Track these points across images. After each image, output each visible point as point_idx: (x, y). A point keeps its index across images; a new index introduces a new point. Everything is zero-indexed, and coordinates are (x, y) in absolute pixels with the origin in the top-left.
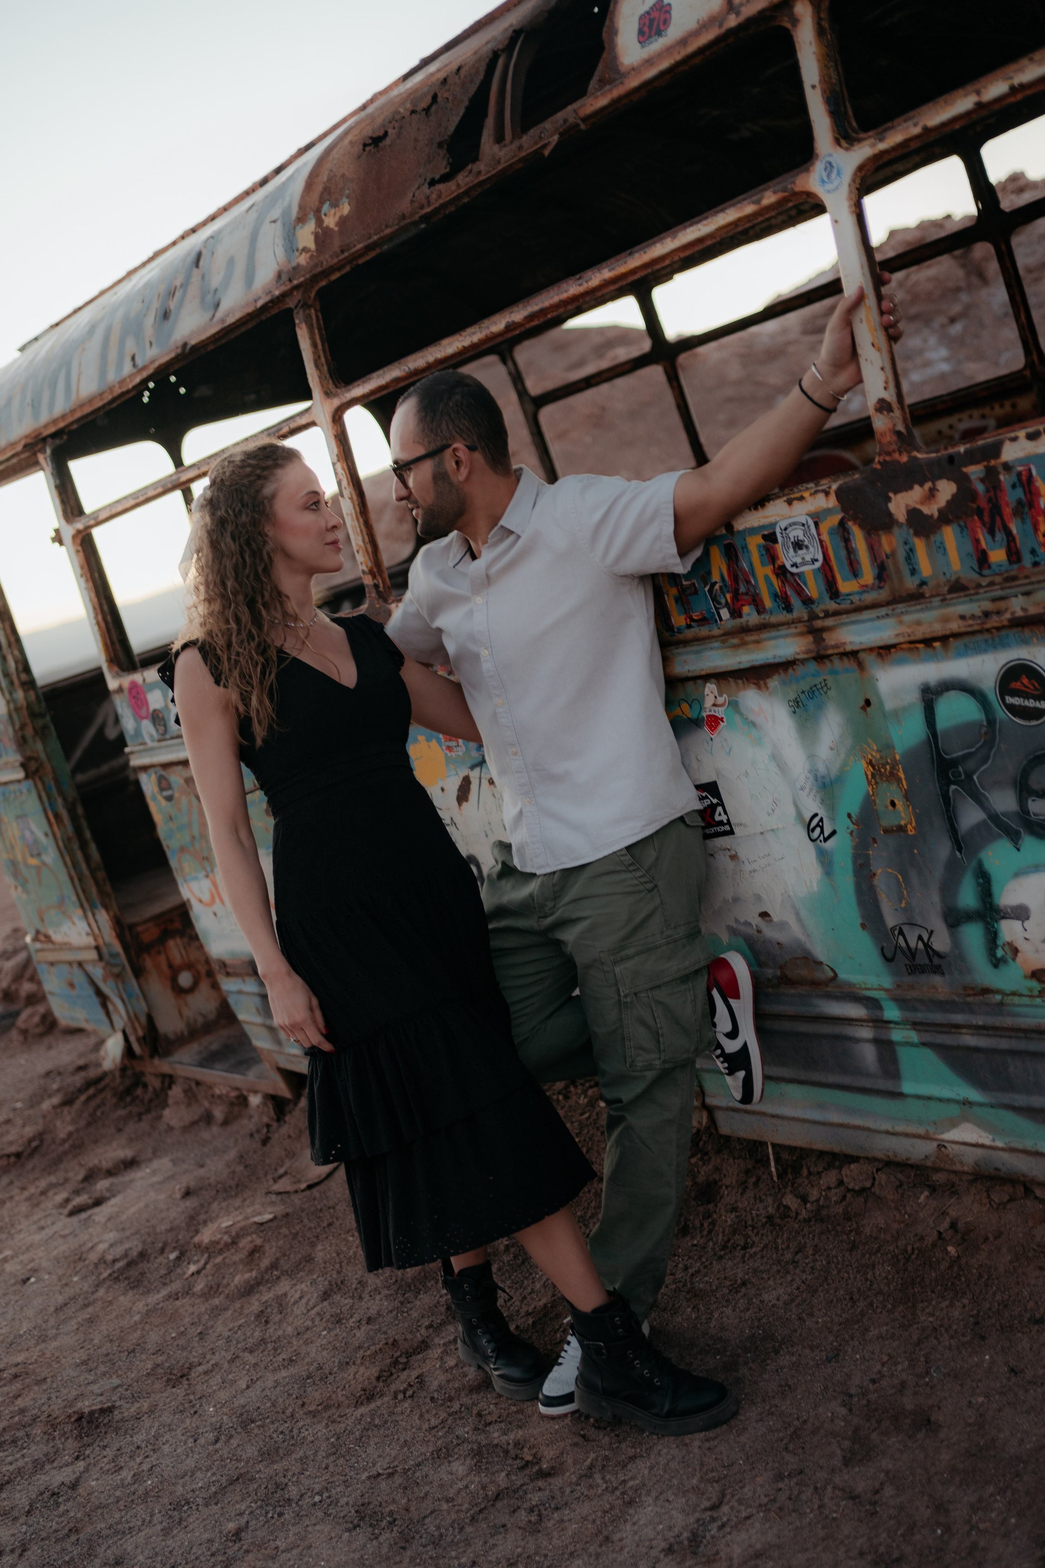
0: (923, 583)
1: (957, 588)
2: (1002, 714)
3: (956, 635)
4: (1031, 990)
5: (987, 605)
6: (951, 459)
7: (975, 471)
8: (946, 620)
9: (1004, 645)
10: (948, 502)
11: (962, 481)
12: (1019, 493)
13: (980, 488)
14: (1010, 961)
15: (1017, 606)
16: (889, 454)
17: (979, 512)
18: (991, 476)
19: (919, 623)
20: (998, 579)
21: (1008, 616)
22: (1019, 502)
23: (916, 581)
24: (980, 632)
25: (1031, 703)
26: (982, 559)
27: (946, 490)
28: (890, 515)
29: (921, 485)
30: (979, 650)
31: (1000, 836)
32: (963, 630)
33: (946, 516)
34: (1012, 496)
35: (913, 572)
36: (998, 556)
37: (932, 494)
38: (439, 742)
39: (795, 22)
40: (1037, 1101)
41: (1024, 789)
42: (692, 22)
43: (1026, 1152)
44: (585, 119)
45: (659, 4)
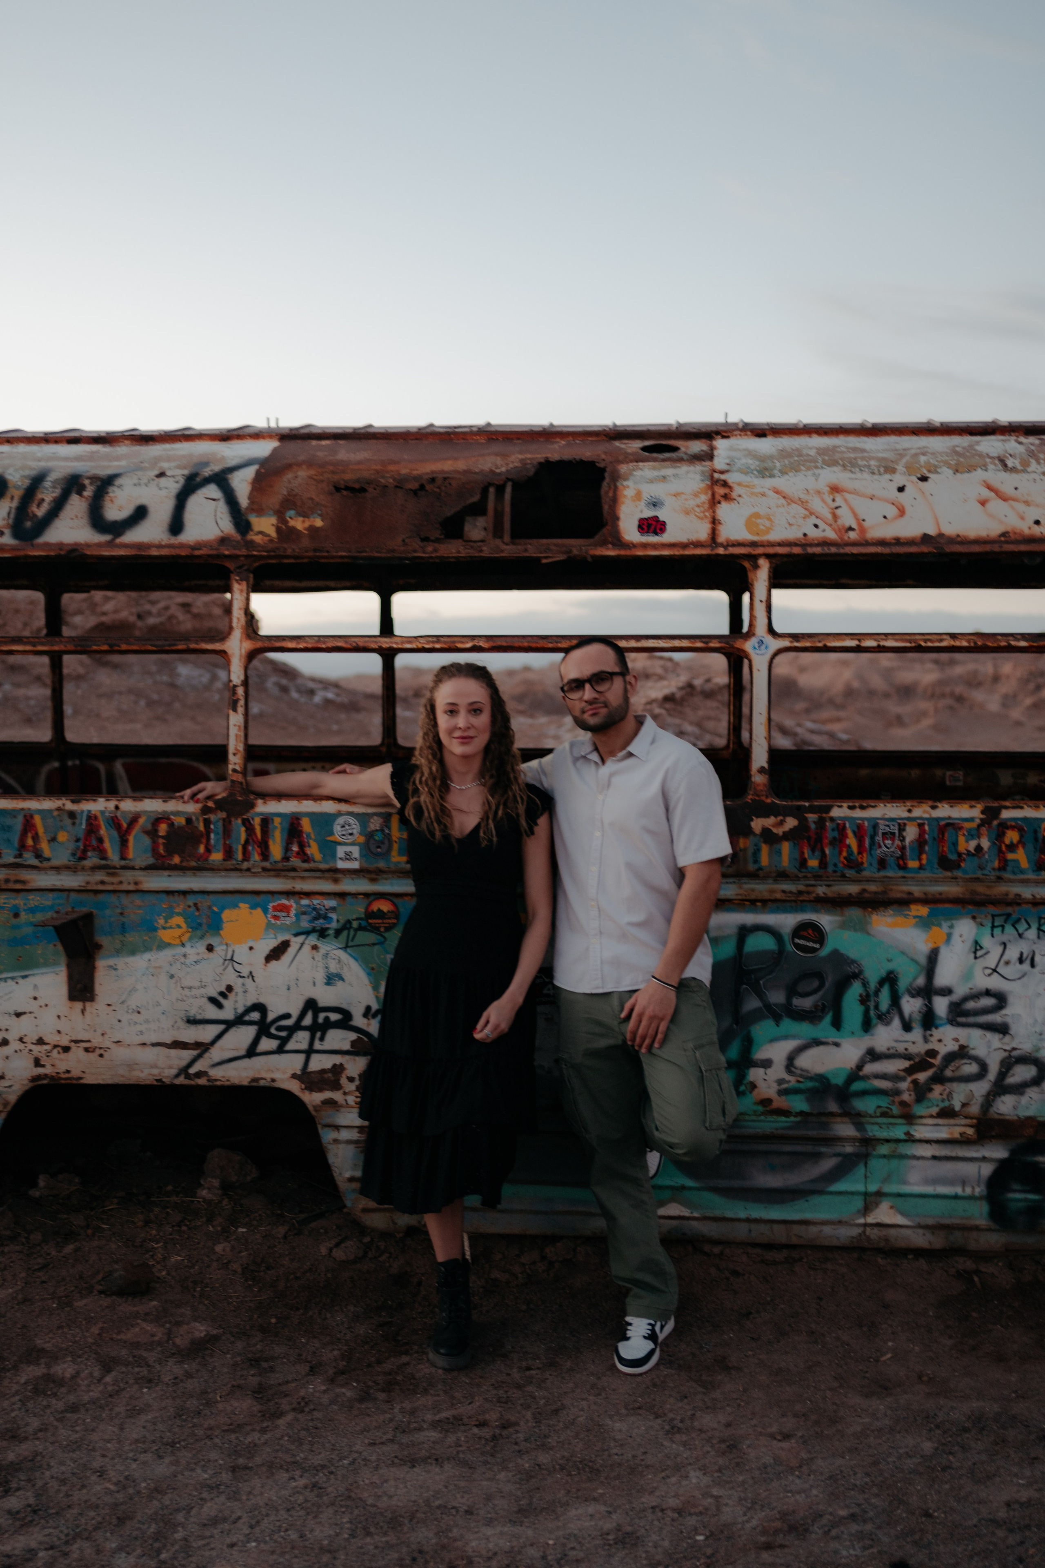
0: (760, 869)
1: (782, 875)
2: (790, 947)
3: (776, 901)
4: (755, 1112)
5: (801, 888)
6: (799, 808)
7: (812, 817)
8: (772, 891)
9: (803, 910)
10: (791, 829)
11: (803, 821)
12: (836, 834)
13: (813, 826)
14: (748, 1093)
15: (821, 890)
16: (758, 796)
17: (808, 839)
18: (821, 822)
19: (753, 890)
20: (809, 875)
21: (814, 895)
22: (834, 838)
23: (756, 867)
24: (795, 901)
25: (810, 944)
26: (803, 863)
27: (791, 823)
28: (750, 828)
29: (776, 816)
30: (785, 911)
31: (768, 1017)
32: (784, 898)
33: (786, 836)
34: (830, 834)
35: (756, 861)
36: (813, 863)
37: (781, 823)
38: (265, 911)
39: (756, 567)
40: (736, 1183)
41: (792, 991)
42: (683, 538)
43: (715, 1219)
44: (593, 557)
45: (656, 518)
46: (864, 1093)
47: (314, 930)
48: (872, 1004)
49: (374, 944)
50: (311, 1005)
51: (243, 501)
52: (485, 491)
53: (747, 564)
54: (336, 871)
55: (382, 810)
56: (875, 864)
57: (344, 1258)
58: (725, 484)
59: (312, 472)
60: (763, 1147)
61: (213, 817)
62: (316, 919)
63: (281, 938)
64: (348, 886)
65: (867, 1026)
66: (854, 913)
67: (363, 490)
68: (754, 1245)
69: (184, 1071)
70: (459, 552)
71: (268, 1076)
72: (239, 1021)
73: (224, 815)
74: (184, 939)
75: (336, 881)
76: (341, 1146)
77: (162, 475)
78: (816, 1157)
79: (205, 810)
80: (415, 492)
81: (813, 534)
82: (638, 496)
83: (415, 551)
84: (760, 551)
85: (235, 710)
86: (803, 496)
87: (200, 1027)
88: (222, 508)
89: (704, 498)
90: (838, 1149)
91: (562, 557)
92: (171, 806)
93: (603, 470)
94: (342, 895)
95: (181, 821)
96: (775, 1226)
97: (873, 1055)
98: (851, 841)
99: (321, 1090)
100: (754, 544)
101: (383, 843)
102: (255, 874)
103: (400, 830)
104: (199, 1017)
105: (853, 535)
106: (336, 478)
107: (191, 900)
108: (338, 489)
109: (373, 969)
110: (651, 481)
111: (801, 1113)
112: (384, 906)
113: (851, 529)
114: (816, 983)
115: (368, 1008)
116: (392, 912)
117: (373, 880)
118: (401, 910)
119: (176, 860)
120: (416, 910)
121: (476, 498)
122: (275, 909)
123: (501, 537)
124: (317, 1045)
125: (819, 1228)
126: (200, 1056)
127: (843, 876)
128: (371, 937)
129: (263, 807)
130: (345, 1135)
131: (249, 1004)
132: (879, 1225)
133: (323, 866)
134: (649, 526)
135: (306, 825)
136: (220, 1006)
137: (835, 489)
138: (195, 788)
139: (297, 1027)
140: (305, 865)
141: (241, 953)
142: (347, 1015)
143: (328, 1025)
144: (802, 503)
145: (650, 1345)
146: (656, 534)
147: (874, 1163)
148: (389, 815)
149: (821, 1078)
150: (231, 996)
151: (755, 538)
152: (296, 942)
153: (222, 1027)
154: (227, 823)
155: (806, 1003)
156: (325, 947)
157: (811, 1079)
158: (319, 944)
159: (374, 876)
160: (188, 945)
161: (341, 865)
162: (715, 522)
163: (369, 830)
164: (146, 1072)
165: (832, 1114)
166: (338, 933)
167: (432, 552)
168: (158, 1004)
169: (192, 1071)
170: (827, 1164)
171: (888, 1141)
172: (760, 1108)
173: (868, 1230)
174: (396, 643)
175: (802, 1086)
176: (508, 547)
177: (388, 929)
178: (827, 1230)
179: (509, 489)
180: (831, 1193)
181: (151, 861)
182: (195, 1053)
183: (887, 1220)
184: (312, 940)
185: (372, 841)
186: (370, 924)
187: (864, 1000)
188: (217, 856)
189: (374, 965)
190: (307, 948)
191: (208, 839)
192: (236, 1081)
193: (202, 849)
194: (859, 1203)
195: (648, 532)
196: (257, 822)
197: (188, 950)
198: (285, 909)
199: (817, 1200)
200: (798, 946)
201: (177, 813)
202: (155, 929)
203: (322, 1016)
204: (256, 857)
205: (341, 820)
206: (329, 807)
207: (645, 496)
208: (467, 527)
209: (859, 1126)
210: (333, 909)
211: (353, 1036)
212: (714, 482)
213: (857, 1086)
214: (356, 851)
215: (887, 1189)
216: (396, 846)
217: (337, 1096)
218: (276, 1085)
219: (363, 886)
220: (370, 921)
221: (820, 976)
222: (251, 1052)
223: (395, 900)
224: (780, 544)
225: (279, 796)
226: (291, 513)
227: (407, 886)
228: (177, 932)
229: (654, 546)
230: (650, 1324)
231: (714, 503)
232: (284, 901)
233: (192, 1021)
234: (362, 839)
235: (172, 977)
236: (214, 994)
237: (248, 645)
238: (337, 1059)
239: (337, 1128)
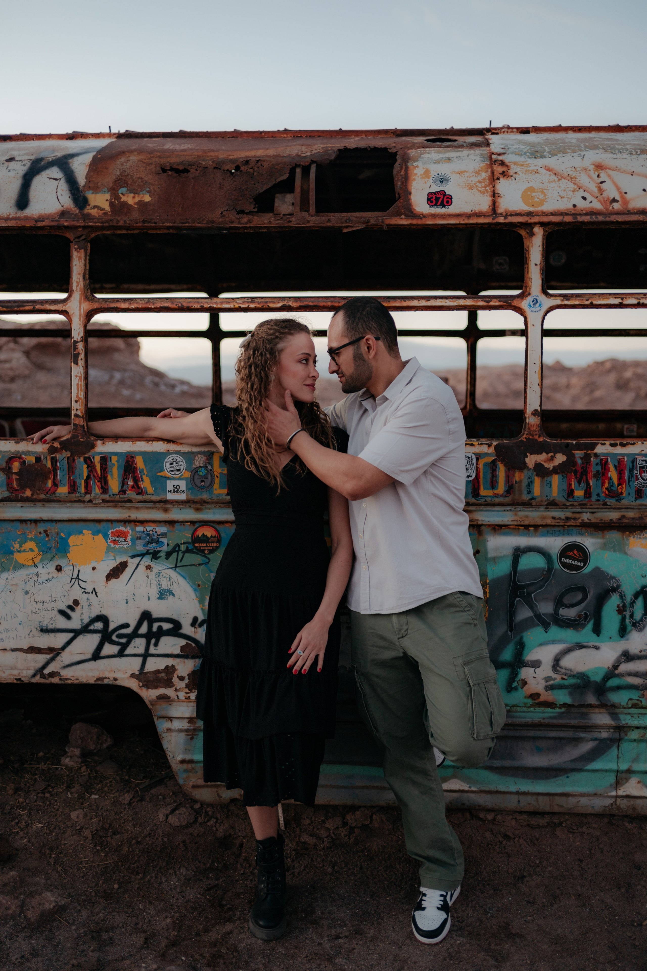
0: (533, 498)
1: (552, 504)
2: (557, 565)
3: (547, 526)
4: (525, 704)
5: (569, 514)
6: (567, 445)
7: (578, 453)
8: (543, 518)
9: (569, 534)
10: (559, 464)
11: (570, 456)
12: (599, 468)
13: (579, 461)
14: (520, 689)
15: (586, 517)
16: (532, 435)
17: (576, 472)
18: (586, 458)
19: (527, 517)
20: (576, 504)
21: (580, 521)
22: (598, 472)
23: (530, 497)
24: (563, 526)
25: (576, 563)
26: (570, 493)
27: (560, 458)
28: (525, 463)
29: (547, 453)
30: (554, 534)
31: (538, 625)
32: (553, 524)
33: (556, 470)
34: (595, 468)
35: (529, 492)
36: (579, 493)
37: (552, 459)
38: (106, 536)
39: (532, 234)
40: (508, 763)
41: (559, 603)
42: (467, 210)
43: (490, 792)
44: (389, 226)
45: (443, 193)
46: (618, 688)
47: (147, 553)
48: (628, 614)
49: (199, 565)
50: (146, 616)
51: (82, 180)
52: (292, 172)
53: (523, 232)
54: (166, 502)
56: (633, 494)
57: (178, 824)
58: (503, 163)
59: (142, 157)
60: (531, 733)
61: (58, 456)
62: (149, 543)
63: (119, 560)
64: (176, 514)
65: (623, 632)
66: (614, 536)
67: (186, 171)
68: (521, 813)
69: (40, 671)
70: (270, 222)
71: (111, 676)
72: (85, 630)
73: (68, 454)
74: (37, 561)
75: (166, 510)
76: (174, 734)
77: (11, 159)
78: (577, 741)
79: (52, 450)
80: (232, 172)
81: (582, 205)
82: (427, 173)
83: (232, 222)
84: (536, 219)
85: (76, 363)
86: (572, 173)
87: (52, 635)
88: (63, 186)
89: (485, 175)
90: (596, 735)
91: (361, 226)
92: (23, 447)
93: (395, 154)
94: (171, 523)
95: (31, 459)
96: (540, 798)
97: (627, 656)
98: (613, 474)
99: (156, 687)
100: (529, 214)
101: (206, 478)
102: (96, 505)
103: (221, 467)
104: (50, 627)
105: (616, 206)
106: (163, 161)
107: (41, 527)
108: (164, 171)
109: (199, 585)
110: (437, 162)
111: (565, 705)
112: (209, 532)
113: (614, 200)
114: (580, 596)
115: (195, 619)
116: (215, 537)
117: (198, 510)
118: (223, 535)
119: (28, 493)
120: (235, 536)
121: (285, 177)
122: (114, 534)
123: (308, 211)
124: (152, 650)
125: (577, 799)
126: (52, 659)
127: (605, 504)
128: (197, 559)
129: (102, 448)
130: (177, 725)
131: (93, 615)
132: (628, 797)
133: (155, 498)
134: (437, 199)
135: (139, 462)
136: (68, 617)
137: (599, 167)
138: (44, 432)
139: (135, 634)
140: (140, 497)
141: (86, 573)
142: (177, 625)
143: (161, 633)
144: (571, 179)
145: (443, 915)
146: (444, 206)
147: (625, 746)
148: (212, 453)
149: (583, 676)
150: (78, 609)
151: (531, 209)
152: (132, 563)
153: (71, 635)
154: (71, 462)
155: (571, 613)
156: (157, 567)
157: (574, 676)
158: (152, 564)
159: (198, 506)
160: (40, 566)
161: (170, 497)
162: (494, 195)
163: (194, 466)
164: (7, 672)
165: (590, 706)
166: (168, 555)
167: (246, 223)
168: (15, 616)
169: (46, 671)
170: (586, 747)
171: (637, 728)
172: (530, 701)
173: (619, 800)
174: (217, 303)
175: (566, 683)
176: (314, 218)
177: (211, 551)
178: (584, 801)
179: (313, 169)
180: (589, 771)
181: (6, 494)
182: (48, 656)
183: (635, 793)
184: (147, 560)
185: (196, 476)
186: (196, 547)
187: (621, 610)
188: (63, 490)
189: (200, 583)
190: (142, 568)
191: (55, 475)
192: (84, 681)
193: (50, 484)
194: (611, 779)
195: (436, 205)
196: (97, 460)
197: (40, 570)
198: (123, 535)
199: (575, 776)
200: (564, 565)
201: (28, 453)
202: (12, 553)
203: (155, 626)
204: (97, 490)
205: (170, 459)
206: (159, 447)
207: (433, 174)
208: (277, 203)
209: (614, 716)
210: (164, 535)
211: (183, 642)
212: (493, 162)
213: (612, 682)
214: (183, 485)
215: (635, 767)
216: (217, 481)
217: (170, 692)
218: (118, 683)
219: (189, 514)
220: (196, 545)
221: (583, 590)
222: (96, 656)
223: (217, 526)
224: (552, 214)
225: (116, 438)
226: (124, 190)
227: (228, 515)
228: (31, 555)
229: (443, 216)
230: (442, 895)
231: (493, 179)
232: (122, 528)
233: (45, 630)
234: (188, 475)
235: (27, 593)
236: (64, 607)
237: (87, 306)
238: (170, 662)
239: (170, 719)
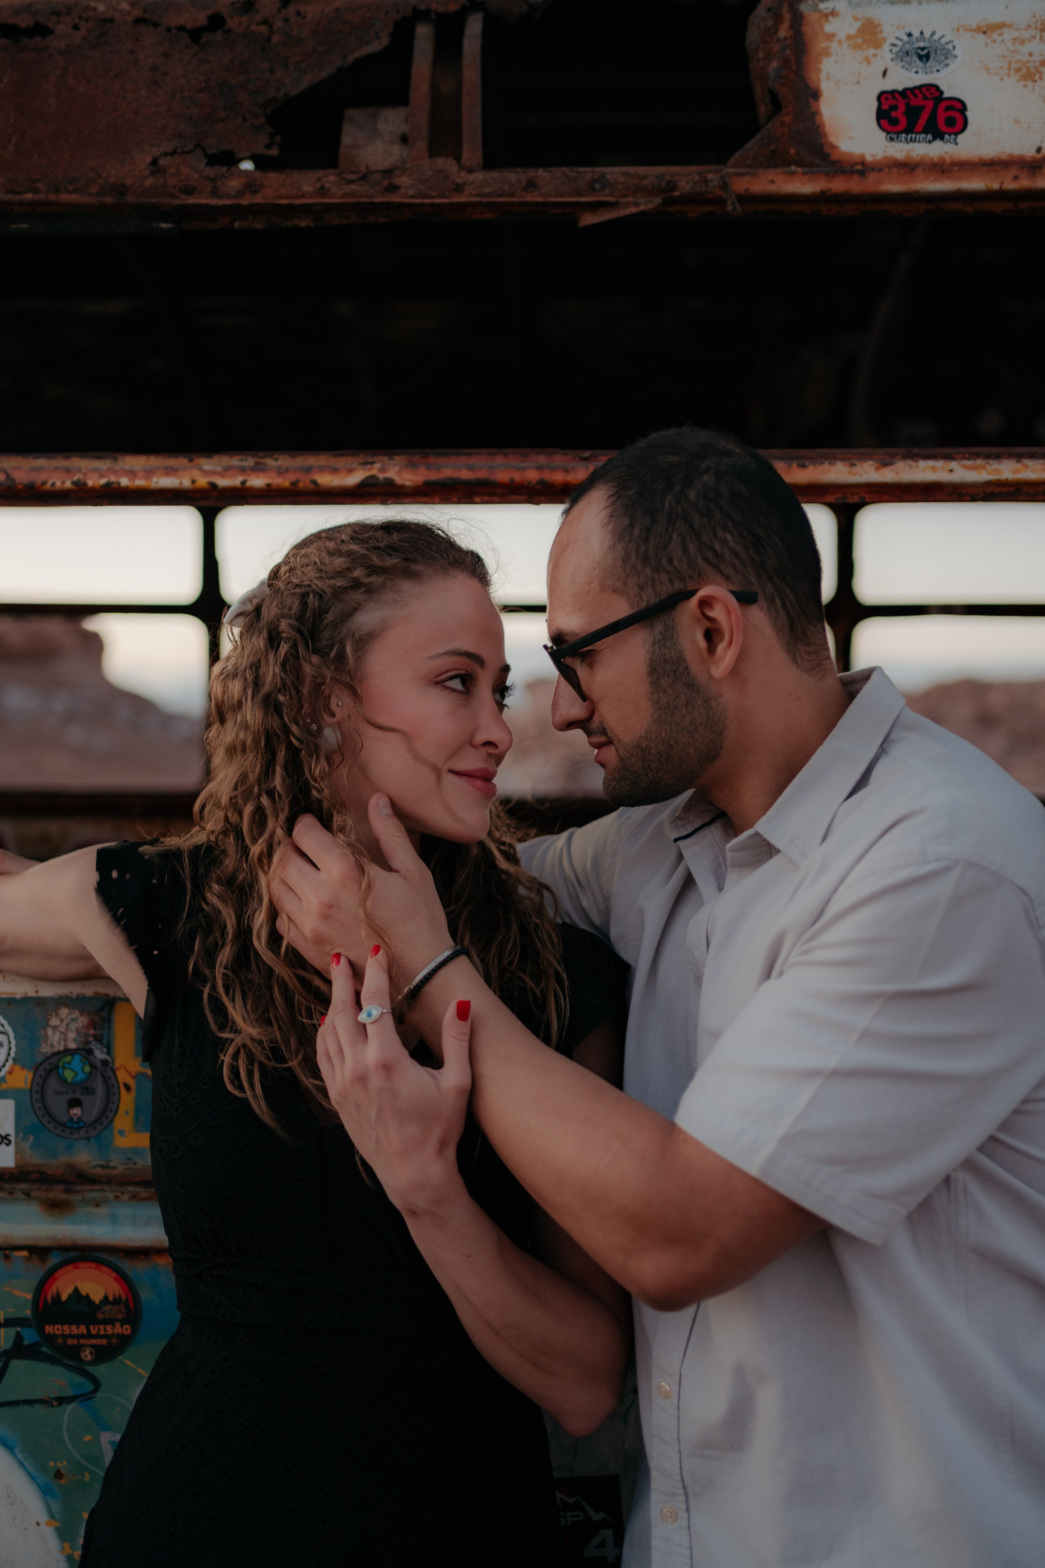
42: (1020, 145)
44: (745, 199)
45: (932, 91)
49: (62, 1401)
52: (402, 32)
55: (88, 990)
67: (41, 30)
70: (322, 191)
80: (195, 35)
82: (868, 33)
83: (189, 191)
91: (646, 204)
101: (89, 1091)
109: (58, 1475)
112: (95, 1285)
116: (117, 1301)
117: (56, 1206)
118: (145, 1295)
121: (373, 48)
123: (454, 155)
128: (52, 1379)
134: (913, 114)
146: (938, 135)
148: (110, 1003)
159: (57, 1193)
163: (45, 1049)
167: (240, 194)
174: (132, 474)
176: (479, 176)
177: (105, 1354)
179: (474, 23)
185: (53, 1084)
186: (50, 1339)
189: (62, 1465)
195: (909, 130)
207: (890, 33)
208: (349, 136)
216: (127, 1101)
219: (26, 1222)
220: (49, 1329)
223: (126, 1265)
229: (941, 168)
234: (23, 1079)
